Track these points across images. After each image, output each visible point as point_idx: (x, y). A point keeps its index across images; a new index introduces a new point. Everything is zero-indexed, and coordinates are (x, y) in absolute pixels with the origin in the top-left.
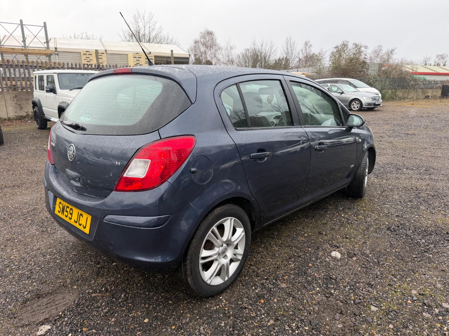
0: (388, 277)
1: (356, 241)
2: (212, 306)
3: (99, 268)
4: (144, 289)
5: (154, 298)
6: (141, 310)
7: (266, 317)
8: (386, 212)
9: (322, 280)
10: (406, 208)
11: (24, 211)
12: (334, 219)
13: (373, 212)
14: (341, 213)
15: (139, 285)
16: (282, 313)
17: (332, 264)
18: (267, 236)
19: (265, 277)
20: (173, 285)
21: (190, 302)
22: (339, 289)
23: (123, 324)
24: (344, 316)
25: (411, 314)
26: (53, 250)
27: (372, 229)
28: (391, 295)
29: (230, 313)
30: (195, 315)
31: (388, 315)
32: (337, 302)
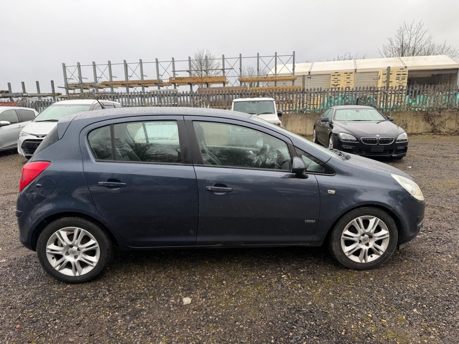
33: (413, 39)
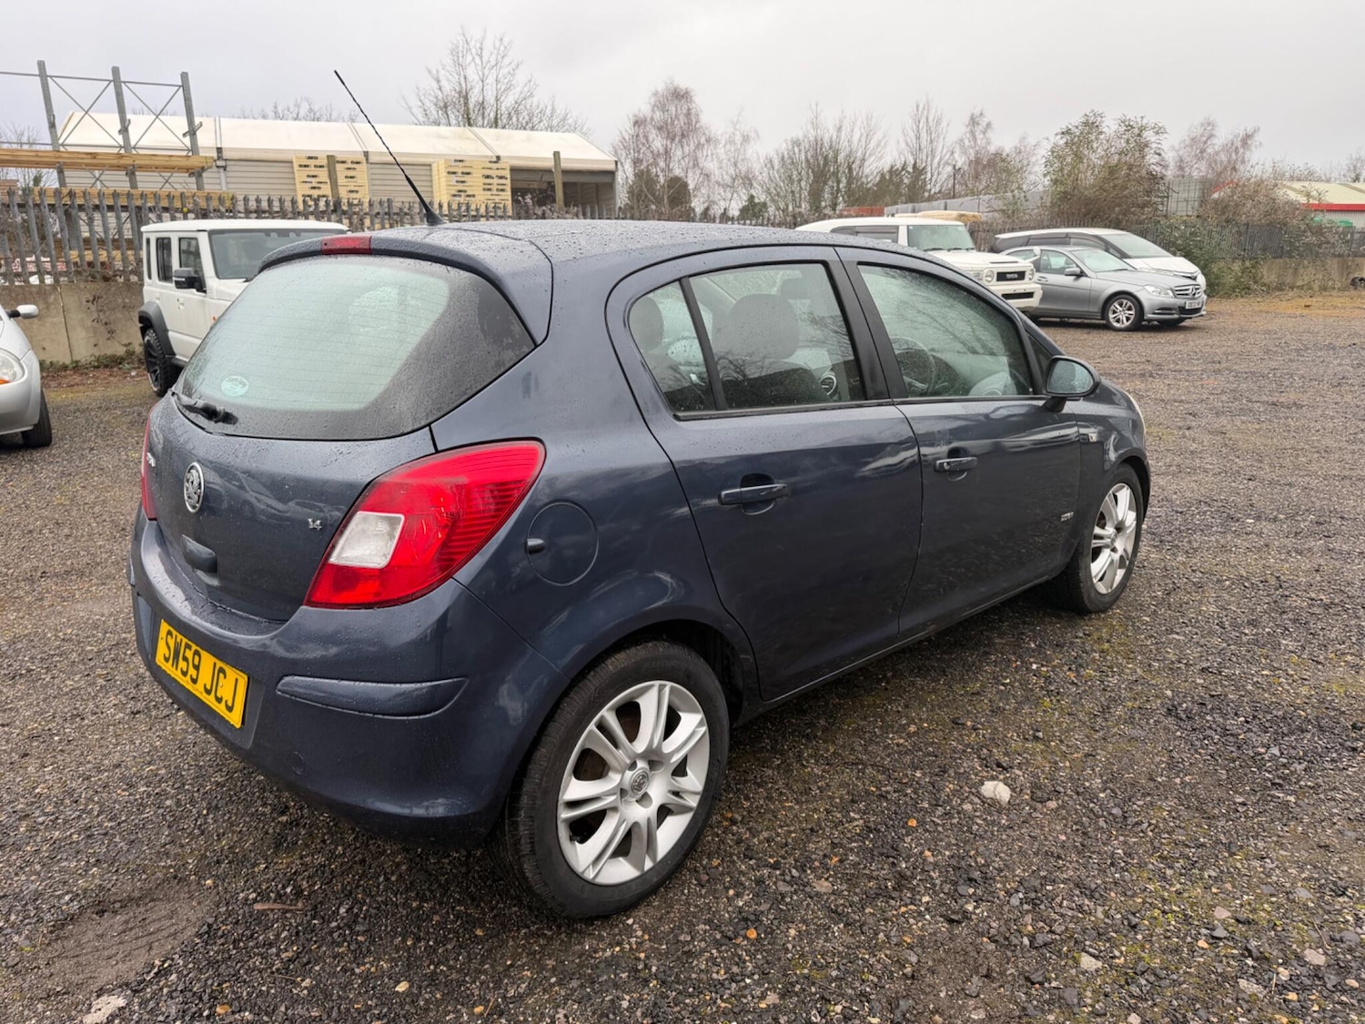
0: (1146, 863)
1: (1064, 748)
2: (600, 946)
3: (284, 825)
4: (407, 890)
5: (432, 920)
6: (390, 955)
7: (757, 983)
8: (1171, 656)
9: (940, 872)
10: (1235, 644)
11: (89, 648)
12: (1007, 677)
13: (1132, 656)
14: (1032, 660)
15: (393, 878)
16: (806, 971)
17: (979, 821)
18: (794, 731)
19: (772, 861)
20: (494, 881)
21: (538, 934)
22: (990, 898)
23: (334, 998)
24: (994, 985)
25: (1202, 983)
26: (158, 769)
27: (1119, 711)
28: (1146, 922)
29: (650, 970)
30: (548, 974)
31: (1128, 984)
32: (979, 941)
33: (491, 80)
